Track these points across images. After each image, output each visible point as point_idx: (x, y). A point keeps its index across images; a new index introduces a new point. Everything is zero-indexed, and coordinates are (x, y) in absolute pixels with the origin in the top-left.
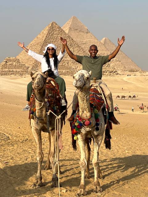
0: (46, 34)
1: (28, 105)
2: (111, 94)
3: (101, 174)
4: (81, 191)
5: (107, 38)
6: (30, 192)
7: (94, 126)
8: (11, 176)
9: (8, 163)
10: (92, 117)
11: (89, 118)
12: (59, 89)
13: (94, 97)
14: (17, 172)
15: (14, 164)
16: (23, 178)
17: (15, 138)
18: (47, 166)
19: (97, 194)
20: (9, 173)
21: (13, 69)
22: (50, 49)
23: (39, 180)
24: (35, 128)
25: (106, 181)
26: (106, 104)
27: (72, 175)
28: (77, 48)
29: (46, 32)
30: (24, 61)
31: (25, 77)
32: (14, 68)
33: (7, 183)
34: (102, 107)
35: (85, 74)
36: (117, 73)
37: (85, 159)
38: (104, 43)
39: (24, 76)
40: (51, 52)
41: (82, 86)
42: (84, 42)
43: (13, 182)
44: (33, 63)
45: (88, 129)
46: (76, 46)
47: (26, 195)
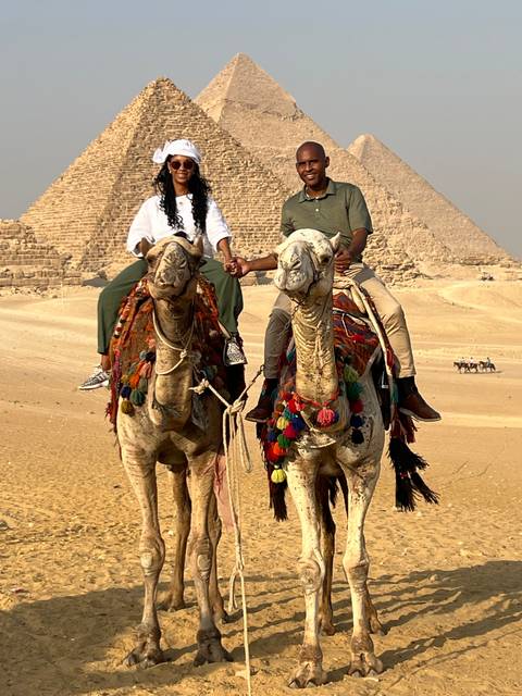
0: (135, 125)
1: (101, 370)
2: (401, 314)
3: (373, 618)
4: (306, 670)
5: (373, 139)
6: (121, 679)
7: (345, 430)
8: (43, 634)
9: (27, 592)
10: (340, 395)
11: (330, 397)
12: (215, 302)
13: (340, 325)
14: (64, 620)
15: (48, 593)
16: (89, 638)
17: (31, 525)
18: (174, 597)
19: (365, 679)
20: (36, 625)
21: (8, 267)
22: (177, 165)
23: (149, 640)
24: (133, 449)
25: (396, 641)
26: (384, 349)
27: (268, 624)
28: (255, 179)
29: (132, 118)
30: (49, 235)
31: (55, 297)
32: (12, 263)
33: (31, 656)
34: (371, 360)
35: (315, 244)
36: (414, 271)
37: (317, 553)
38: (363, 157)
39: (51, 293)
40: (181, 176)
41: (306, 288)
42: (285, 156)
43: (53, 651)
44: (88, 242)
45: (323, 440)
46: (254, 170)
47: (106, 689)
